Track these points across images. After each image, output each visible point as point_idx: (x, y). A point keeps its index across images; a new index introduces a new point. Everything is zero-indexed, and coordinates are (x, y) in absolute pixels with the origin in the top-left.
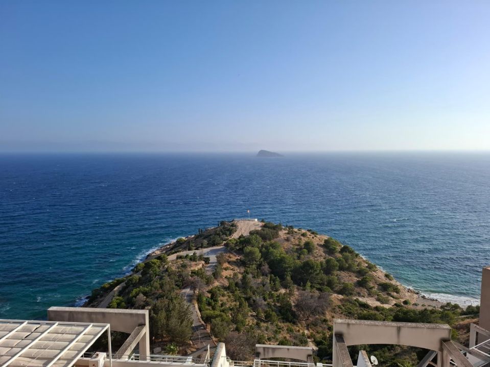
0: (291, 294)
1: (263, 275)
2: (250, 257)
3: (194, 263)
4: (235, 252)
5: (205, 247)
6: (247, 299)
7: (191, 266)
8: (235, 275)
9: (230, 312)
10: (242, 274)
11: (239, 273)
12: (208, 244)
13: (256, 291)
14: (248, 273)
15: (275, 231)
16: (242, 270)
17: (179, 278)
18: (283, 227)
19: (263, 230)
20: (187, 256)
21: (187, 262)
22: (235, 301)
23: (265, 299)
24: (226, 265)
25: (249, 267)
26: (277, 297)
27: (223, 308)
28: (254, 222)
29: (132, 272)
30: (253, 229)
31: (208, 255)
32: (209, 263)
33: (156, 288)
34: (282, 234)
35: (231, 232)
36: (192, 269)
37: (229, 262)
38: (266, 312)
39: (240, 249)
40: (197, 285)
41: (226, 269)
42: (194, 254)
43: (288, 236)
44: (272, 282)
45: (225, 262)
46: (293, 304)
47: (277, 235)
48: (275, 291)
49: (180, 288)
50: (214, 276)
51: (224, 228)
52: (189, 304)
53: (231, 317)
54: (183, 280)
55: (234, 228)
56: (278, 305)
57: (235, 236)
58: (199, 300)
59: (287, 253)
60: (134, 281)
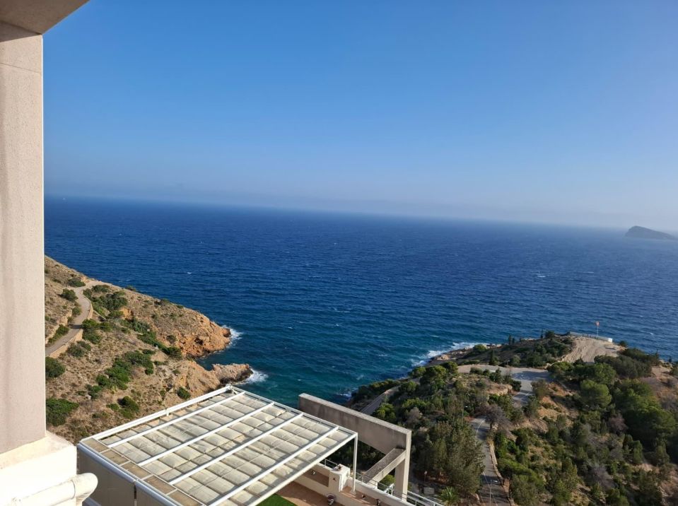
0: (662, 477)
1: (611, 431)
2: (591, 398)
3: (496, 384)
4: (565, 383)
5: (515, 366)
6: (578, 462)
7: (490, 388)
8: (560, 418)
9: (545, 473)
10: (573, 420)
11: (568, 416)
12: (521, 362)
13: (594, 453)
14: (583, 422)
15: (644, 365)
16: (575, 414)
17: (470, 400)
18: (663, 361)
19: (621, 359)
20: (486, 372)
21: (484, 380)
22: (556, 458)
23: (609, 471)
24: (546, 400)
25: (588, 413)
26: (633, 474)
27: (534, 463)
29: (408, 376)
30: (602, 353)
31: (518, 378)
32: (519, 390)
33: (437, 405)
34: (659, 372)
35: (562, 351)
36: (492, 392)
37: (553, 397)
38: (609, 492)
39: (574, 381)
40: (497, 418)
41: (546, 406)
42: (497, 371)
43: (671, 377)
44: (627, 447)
45: (546, 395)
46: (664, 495)
47: (648, 373)
48: (630, 463)
49: (471, 416)
50: (525, 411)
52: (480, 441)
53: (545, 480)
54: (476, 405)
55: (569, 345)
56: (635, 487)
57: (569, 358)
58: (498, 440)
59: (664, 406)
60: (410, 389)
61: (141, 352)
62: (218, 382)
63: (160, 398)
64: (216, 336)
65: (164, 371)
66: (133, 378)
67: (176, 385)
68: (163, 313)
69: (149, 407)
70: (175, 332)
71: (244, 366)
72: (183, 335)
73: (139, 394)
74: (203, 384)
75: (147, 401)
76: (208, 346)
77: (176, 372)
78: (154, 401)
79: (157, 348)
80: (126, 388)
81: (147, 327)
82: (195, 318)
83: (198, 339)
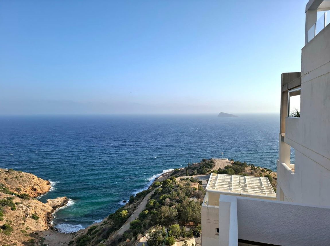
3: (193, 183)
5: (196, 174)
15: (243, 167)
19: (234, 166)
21: (188, 182)
28: (226, 161)
29: (152, 187)
32: (201, 185)
35: (211, 166)
42: (192, 178)
43: (252, 171)
47: (244, 170)
51: (206, 163)
57: (215, 169)
60: (159, 192)
61: (6, 199)
62: (51, 208)
63: (23, 222)
64: (43, 185)
65: (22, 207)
66: (5, 214)
67: (30, 213)
68: (11, 176)
69: (18, 227)
70: (19, 186)
71: (64, 198)
72: (24, 187)
73: (11, 221)
74: (43, 210)
75: (16, 224)
76: (39, 191)
77: (29, 207)
78: (20, 224)
79: (14, 195)
80: (3, 220)
81: (3, 185)
82: (29, 177)
83: (33, 188)
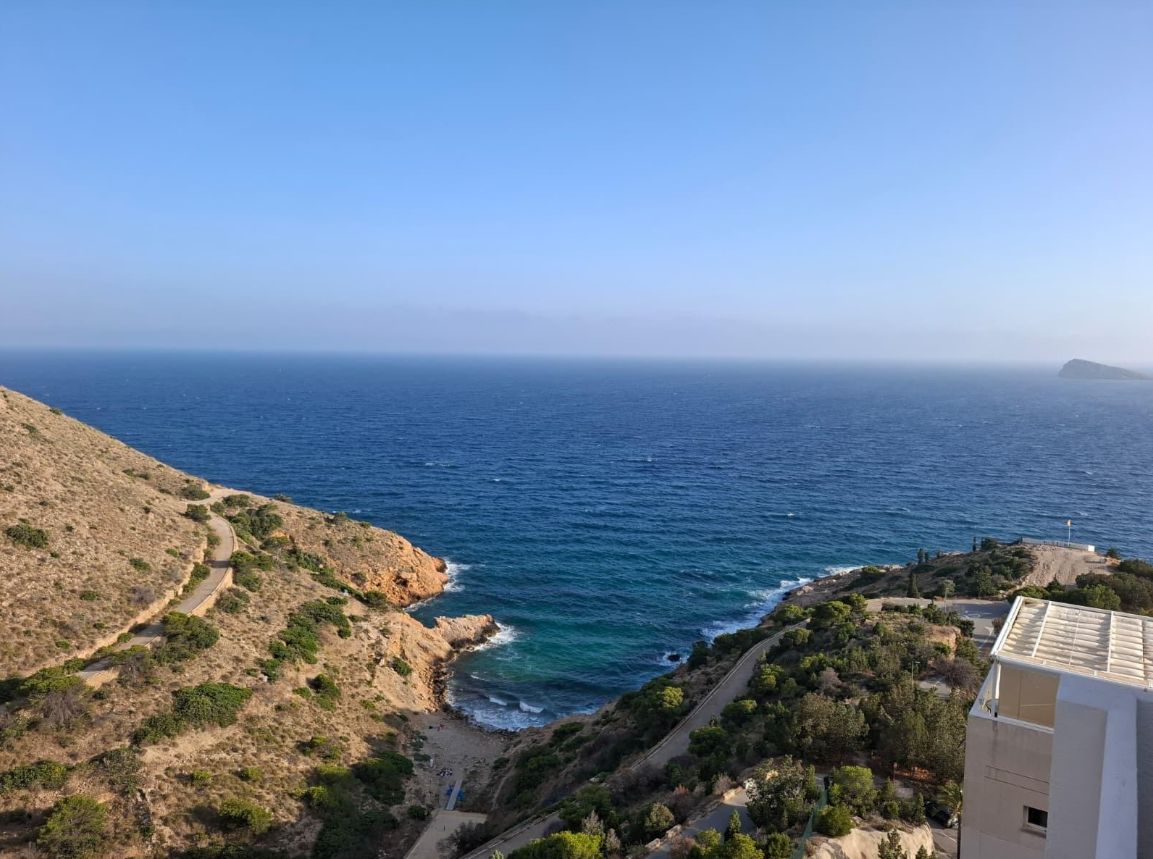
3: (937, 627)
7: (931, 634)
19: (1119, 578)
20: (913, 608)
21: (918, 621)
28: (1084, 554)
29: (771, 622)
31: (966, 614)
33: (859, 663)
36: (934, 639)
42: (931, 606)
51: (993, 557)
57: (1035, 581)
60: (799, 641)
61: (324, 601)
62: (447, 647)
63: (369, 678)
64: (427, 572)
65: (366, 631)
66: (322, 645)
67: (388, 652)
68: (341, 536)
69: (354, 691)
70: (363, 568)
71: (485, 618)
72: (375, 572)
73: (336, 670)
74: (425, 649)
75: (350, 681)
76: (415, 588)
77: (385, 632)
78: (361, 681)
79: (346, 594)
80: (315, 661)
81: (319, 561)
82: (390, 543)
83: (398, 577)
